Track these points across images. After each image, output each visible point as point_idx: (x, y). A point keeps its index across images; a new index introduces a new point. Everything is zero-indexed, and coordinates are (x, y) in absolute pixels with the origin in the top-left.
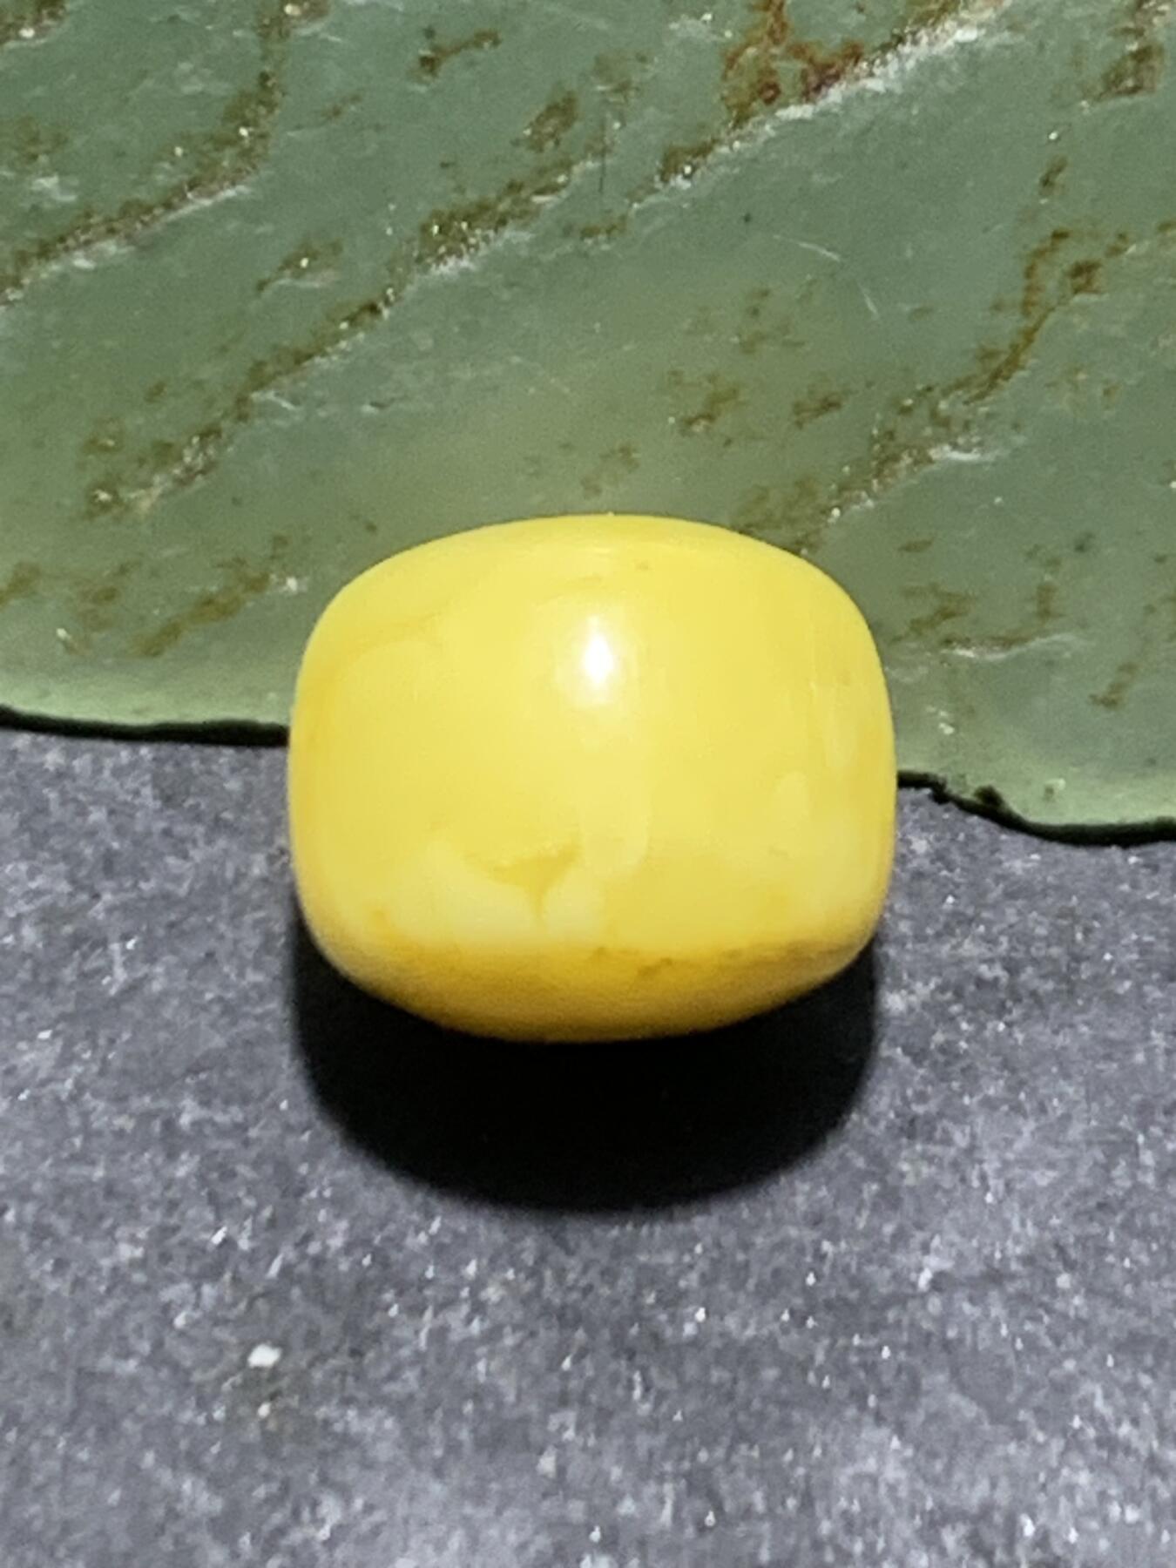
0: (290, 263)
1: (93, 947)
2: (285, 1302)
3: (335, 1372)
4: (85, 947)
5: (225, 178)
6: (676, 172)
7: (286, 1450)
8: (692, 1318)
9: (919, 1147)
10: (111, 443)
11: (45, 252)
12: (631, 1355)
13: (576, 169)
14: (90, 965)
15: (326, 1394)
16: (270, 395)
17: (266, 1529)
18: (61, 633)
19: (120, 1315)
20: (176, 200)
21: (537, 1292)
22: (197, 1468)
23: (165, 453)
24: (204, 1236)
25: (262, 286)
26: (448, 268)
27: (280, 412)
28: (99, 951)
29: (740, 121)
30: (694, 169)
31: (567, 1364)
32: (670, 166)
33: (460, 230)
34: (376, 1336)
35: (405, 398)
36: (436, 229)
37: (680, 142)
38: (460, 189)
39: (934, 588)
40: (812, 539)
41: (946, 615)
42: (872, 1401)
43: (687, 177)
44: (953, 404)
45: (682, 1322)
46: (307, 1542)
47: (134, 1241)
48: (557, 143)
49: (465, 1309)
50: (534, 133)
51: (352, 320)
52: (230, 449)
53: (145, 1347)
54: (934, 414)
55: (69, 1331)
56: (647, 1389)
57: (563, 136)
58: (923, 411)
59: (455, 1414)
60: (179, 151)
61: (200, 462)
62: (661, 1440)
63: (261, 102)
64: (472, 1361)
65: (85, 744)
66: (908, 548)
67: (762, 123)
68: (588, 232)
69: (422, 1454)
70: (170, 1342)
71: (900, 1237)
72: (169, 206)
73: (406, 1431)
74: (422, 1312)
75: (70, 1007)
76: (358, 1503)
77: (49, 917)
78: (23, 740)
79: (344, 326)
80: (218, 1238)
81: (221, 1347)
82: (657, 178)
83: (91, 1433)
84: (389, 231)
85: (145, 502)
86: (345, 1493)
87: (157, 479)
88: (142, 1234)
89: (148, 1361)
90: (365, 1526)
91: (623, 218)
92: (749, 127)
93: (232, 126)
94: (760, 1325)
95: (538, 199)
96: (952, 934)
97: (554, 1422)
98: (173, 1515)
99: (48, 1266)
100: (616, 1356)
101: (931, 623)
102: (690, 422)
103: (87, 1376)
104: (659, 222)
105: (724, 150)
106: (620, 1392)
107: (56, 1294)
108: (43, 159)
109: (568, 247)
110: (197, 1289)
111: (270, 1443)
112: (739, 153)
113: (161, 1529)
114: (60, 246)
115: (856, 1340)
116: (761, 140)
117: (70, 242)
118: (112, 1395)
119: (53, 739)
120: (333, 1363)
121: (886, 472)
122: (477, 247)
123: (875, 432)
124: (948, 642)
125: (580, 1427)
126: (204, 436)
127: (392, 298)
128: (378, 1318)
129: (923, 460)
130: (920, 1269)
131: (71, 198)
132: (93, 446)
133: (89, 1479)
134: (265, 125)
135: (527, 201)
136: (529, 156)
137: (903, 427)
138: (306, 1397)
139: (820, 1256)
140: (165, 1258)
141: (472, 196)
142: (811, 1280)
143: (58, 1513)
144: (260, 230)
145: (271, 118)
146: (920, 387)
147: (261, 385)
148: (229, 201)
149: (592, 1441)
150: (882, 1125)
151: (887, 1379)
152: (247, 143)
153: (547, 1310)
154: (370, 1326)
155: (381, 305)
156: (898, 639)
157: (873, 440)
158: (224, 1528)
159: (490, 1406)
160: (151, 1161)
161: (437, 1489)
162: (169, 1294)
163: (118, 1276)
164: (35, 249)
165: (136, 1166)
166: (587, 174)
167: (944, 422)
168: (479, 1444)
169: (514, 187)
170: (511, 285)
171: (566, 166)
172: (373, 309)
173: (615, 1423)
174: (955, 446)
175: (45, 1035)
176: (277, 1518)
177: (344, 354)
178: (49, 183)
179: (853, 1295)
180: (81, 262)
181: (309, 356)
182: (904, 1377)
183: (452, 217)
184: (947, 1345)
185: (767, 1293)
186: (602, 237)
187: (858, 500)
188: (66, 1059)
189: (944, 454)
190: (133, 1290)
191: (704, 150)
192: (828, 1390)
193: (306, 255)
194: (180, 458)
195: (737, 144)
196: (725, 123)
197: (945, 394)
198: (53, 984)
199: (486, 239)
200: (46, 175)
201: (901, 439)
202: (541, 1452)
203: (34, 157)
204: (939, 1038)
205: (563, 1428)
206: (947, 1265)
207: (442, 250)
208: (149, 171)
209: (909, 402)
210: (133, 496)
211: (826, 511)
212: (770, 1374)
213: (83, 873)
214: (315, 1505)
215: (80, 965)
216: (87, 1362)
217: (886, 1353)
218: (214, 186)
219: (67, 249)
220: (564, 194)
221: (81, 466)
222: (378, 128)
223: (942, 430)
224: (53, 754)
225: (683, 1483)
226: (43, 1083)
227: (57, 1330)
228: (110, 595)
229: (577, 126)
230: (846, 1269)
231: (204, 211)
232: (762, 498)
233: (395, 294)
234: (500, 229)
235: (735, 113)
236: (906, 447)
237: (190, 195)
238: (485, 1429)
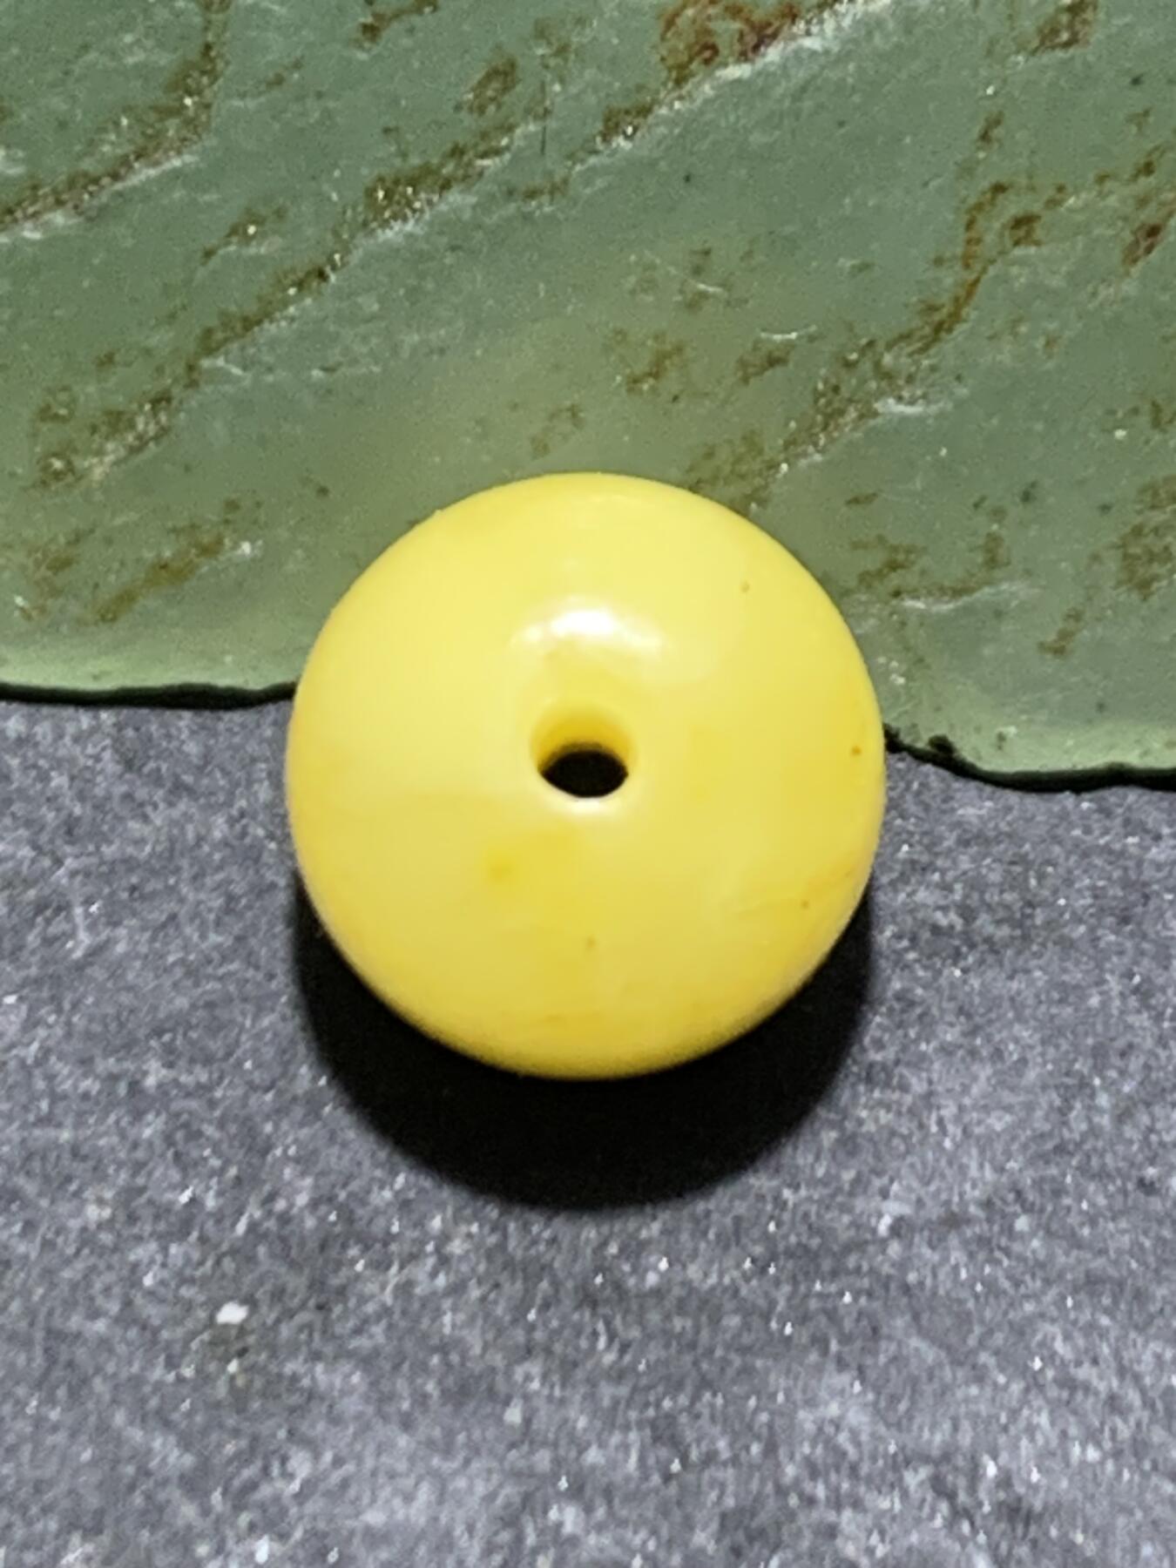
0: (237, 230)
1: (59, 910)
2: (252, 1259)
3: (302, 1328)
4: (48, 913)
5: (172, 148)
6: (617, 133)
7: (256, 1405)
8: (655, 1268)
9: (877, 1094)
10: (63, 412)
12: (594, 1305)
13: (518, 132)
14: (53, 930)
15: (293, 1349)
16: (220, 362)
17: (237, 1483)
18: (19, 601)
19: (87, 1276)
20: (123, 171)
21: (502, 1246)
22: (167, 1425)
23: (117, 421)
24: (169, 1196)
25: (208, 254)
26: (392, 234)
27: (228, 378)
28: (63, 914)
29: (679, 82)
30: (635, 129)
31: (532, 1316)
32: (611, 127)
33: (404, 195)
34: (342, 1292)
35: (352, 362)
36: (381, 194)
37: (620, 103)
38: (404, 155)
39: (880, 541)
40: (763, 494)
41: (894, 566)
42: (834, 1346)
43: (627, 137)
44: (897, 358)
45: (646, 1271)
46: (277, 1499)
47: (100, 1202)
48: (499, 106)
49: (431, 1262)
50: (476, 97)
51: (300, 285)
52: (182, 415)
53: (114, 1307)
54: (877, 365)
55: (38, 1293)
56: (612, 1337)
57: (506, 98)
58: (867, 366)
59: (423, 1368)
60: (125, 122)
61: (152, 429)
62: (623, 1391)
63: (204, 72)
64: (438, 1314)
65: (46, 710)
66: (856, 501)
67: (700, 84)
68: (532, 194)
69: (390, 1409)
70: (139, 1300)
71: (859, 1184)
72: (116, 177)
73: (374, 1384)
74: (388, 1267)
75: (34, 971)
76: (328, 1457)
77: (12, 883)
79: (292, 291)
80: (185, 1197)
81: (189, 1306)
82: (599, 139)
83: (61, 1393)
84: (335, 197)
85: (98, 469)
86: (314, 1447)
87: (110, 446)
88: (109, 1195)
89: (117, 1320)
90: (336, 1477)
91: (565, 181)
92: (688, 87)
93: (174, 95)
94: (721, 1275)
95: (486, 162)
96: (907, 883)
97: (519, 1373)
98: (145, 1472)
99: (17, 1228)
100: (578, 1307)
101: (880, 575)
102: (636, 381)
103: (54, 1335)
104: (600, 183)
105: (664, 111)
106: (584, 1343)
107: (26, 1257)
109: (512, 208)
110: (164, 1250)
111: (239, 1399)
112: (679, 113)
113: (132, 1488)
114: (8, 218)
115: (818, 1286)
116: (699, 102)
117: (19, 214)
118: (81, 1354)
119: (14, 706)
120: (303, 1317)
121: (831, 427)
122: (422, 211)
123: (820, 386)
124: (897, 594)
125: (545, 1377)
126: (155, 402)
127: (339, 263)
128: (344, 1272)
129: (868, 413)
130: (880, 1216)
131: (18, 170)
132: (46, 414)
133: (60, 1438)
134: (208, 94)
135: (470, 164)
136: (468, 119)
137: (849, 383)
138: (274, 1354)
139: (780, 1204)
140: (132, 1219)
141: (415, 161)
142: (772, 1227)
143: (28, 1473)
144: (207, 197)
145: (215, 87)
146: (864, 341)
147: (210, 351)
148: (174, 170)
149: (557, 1392)
151: (848, 1324)
152: (191, 113)
153: (509, 1265)
154: (335, 1281)
155: (328, 269)
156: (850, 593)
157: (818, 395)
158: (193, 1485)
159: (455, 1358)
160: (117, 1122)
161: (403, 1441)
163: (86, 1238)
165: (102, 1128)
166: (529, 137)
167: (887, 376)
168: (445, 1393)
169: (457, 152)
170: (453, 249)
171: (509, 129)
172: (322, 276)
173: (580, 1374)
174: (900, 399)
175: (11, 1000)
176: (248, 1473)
177: (292, 319)
179: (815, 1242)
180: (31, 233)
181: (259, 322)
182: (864, 1322)
183: (397, 182)
184: (906, 1289)
185: (728, 1242)
186: (545, 198)
187: (805, 454)
188: (30, 1024)
189: (891, 407)
190: (101, 1251)
191: (645, 111)
192: (789, 1338)
193: (253, 223)
194: (132, 425)
195: (677, 105)
196: (664, 84)
197: (889, 347)
198: (17, 949)
199: (430, 203)
201: (845, 392)
202: (507, 1402)
205: (528, 1378)
206: (906, 1210)
207: (387, 214)
208: (92, 143)
209: (854, 356)
210: (86, 463)
211: (774, 466)
212: (733, 1321)
213: (44, 838)
214: (284, 1460)
215: (45, 929)
216: (57, 1322)
217: (847, 1298)
218: (160, 156)
219: (15, 221)
220: (507, 156)
221: (34, 435)
222: (320, 95)
223: (884, 384)
224: (14, 720)
225: (648, 1432)
227: (26, 1292)
228: (66, 563)
229: (519, 88)
230: (806, 1215)
231: (148, 179)
232: (710, 455)
233: (342, 258)
234: (445, 194)
235: (674, 74)
236: (850, 401)
237: (136, 165)
238: (450, 1381)
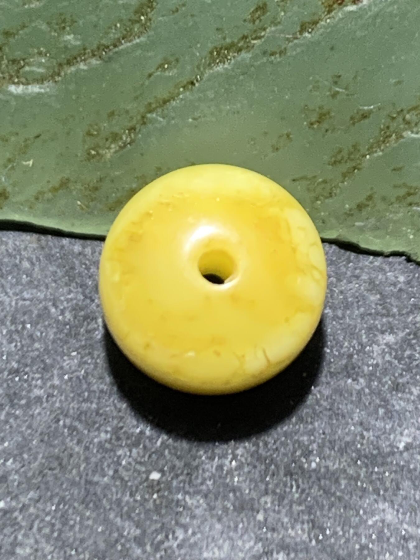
0: (161, 66)
1: (92, 319)
2: (162, 454)
3: (181, 482)
4: (89, 320)
5: (136, 35)
6: (305, 31)
7: (163, 511)
8: (315, 461)
9: (400, 395)
10: (95, 133)
11: (69, 63)
12: (291, 475)
13: (268, 30)
14: (90, 327)
15: (178, 490)
16: (154, 115)
17: (155, 542)
18: (79, 203)
19: (101, 460)
20: (118, 44)
21: (257, 452)
22: (129, 517)
23: (115, 137)
24: (132, 430)
25: (150, 75)
26: (220, 68)
27: (156, 120)
28: (94, 322)
29: (329, 12)
30: (313, 29)
31: (268, 479)
32: (303, 29)
33: (224, 53)
34: (197, 467)
35: (205, 116)
36: (215, 53)
37: (307, 20)
38: (224, 39)
39: (405, 185)
40: (359, 166)
41: (409, 194)
42: (382, 492)
43: (309, 33)
44: (411, 116)
45: (311, 462)
46: (170, 547)
47: (107, 432)
48: (260, 21)
49: (230, 457)
50: (252, 17)
51: (184, 87)
52: (140, 136)
53: (111, 473)
54: (404, 119)
55: (83, 466)
56: (298, 487)
57: (262, 18)
58: (400, 119)
59: (225, 498)
60: (118, 25)
61: (129, 140)
62: (302, 508)
63: (149, 7)
64: (232, 477)
65: (89, 242)
66: (394, 170)
67: (336, 13)
68: (272, 54)
69: (214, 512)
70: (120, 469)
71: (393, 430)
72: (115, 46)
73: (208, 504)
74: (214, 459)
75: (83, 343)
76: (190, 532)
77: (75, 309)
78: (65, 241)
79: (181, 89)
80: (138, 430)
81: (139, 473)
82: (298, 33)
83: (91, 505)
84: (198, 54)
85: (108, 154)
86: (185, 528)
87: (113, 146)
88: (109, 429)
89: (113, 477)
90: (192, 541)
91: (285, 49)
92: (333, 14)
93: (137, 15)
94: (339, 464)
95: (255, 42)
96: (413, 314)
97: (263, 500)
98: (122, 536)
99: (75, 442)
100: (286, 475)
101: (404, 198)
102: (312, 124)
103: (89, 482)
104: (299, 50)
105: (323, 23)
106: (288, 490)
107: (78, 453)
108: (68, 28)
109: (265, 59)
110: (130, 451)
111: (157, 508)
112: (329, 24)
113: (117, 541)
114: (75, 61)
115: (376, 469)
116: (337, 19)
117: (79, 59)
118: (99, 490)
119: (77, 240)
120: (181, 478)
121: (386, 141)
122: (230, 59)
123: (382, 126)
124: (410, 204)
125: (272, 503)
126: (129, 130)
127: (199, 79)
128: (197, 460)
129: (400, 136)
130: (400, 442)
131: (78, 43)
132: (89, 134)
133: (90, 522)
134: (150, 15)
135: (249, 42)
136: (250, 26)
137: (393, 125)
138: (170, 492)
139: (363, 437)
140: (118, 439)
141: (228, 40)
142: (359, 446)
143: (78, 536)
144: (149, 54)
145: (153, 13)
146: (399, 110)
147: (150, 112)
148: (137, 44)
149: (277, 508)
150: (387, 387)
151: (388, 484)
152: (143, 22)
153: (260, 459)
154: (195, 463)
155: (195, 81)
156: (392, 204)
157: (381, 130)
158: (140, 541)
159: (238, 494)
160: (113, 401)
161: (218, 526)
162: (120, 452)
163: (101, 445)
164: (65, 61)
165: (107, 403)
166: (271, 32)
167: (408, 123)
168: (235, 509)
169: (245, 37)
170: (244, 74)
171: (265, 29)
172: (193, 83)
173: (286, 501)
174: (412, 132)
175: (74, 354)
176: (159, 537)
177: (182, 100)
178: (70, 37)
179: (375, 452)
180: (82, 66)
181: (169, 101)
182: (394, 483)
183: (221, 49)
184: (410, 471)
185: (342, 451)
186: (278, 56)
187: (376, 152)
188: (81, 364)
189: (408, 134)
190: (106, 451)
191: (316, 23)
192: (365, 488)
193: (167, 63)
194: (121, 139)
195: (328, 21)
196: (324, 12)
197: (408, 112)
198: (77, 334)
199: (234, 57)
200: (69, 34)
201: (392, 129)
202: (258, 512)
203: (64, 28)
204: (408, 353)
205: (266, 503)
206: (409, 440)
207: (218, 61)
208: (107, 33)
209: (395, 116)
210: (104, 152)
211: (364, 156)
212: (343, 482)
213: (87, 291)
214: (174, 533)
215: (87, 327)
216: (90, 477)
217: (387, 474)
218: (132, 37)
219: (77, 62)
220: (263, 40)
221: (84, 141)
222: (192, 16)
223: (406, 126)
224: (77, 246)
225: (311, 525)
226: (73, 372)
227: (78, 466)
228: (96, 189)
229: (268, 14)
230: (372, 442)
231: (128, 47)
232: (340, 151)
233: (200, 77)
234: (239, 53)
235: (327, 9)
236: (394, 132)
237: (123, 42)
238: (237, 504)
